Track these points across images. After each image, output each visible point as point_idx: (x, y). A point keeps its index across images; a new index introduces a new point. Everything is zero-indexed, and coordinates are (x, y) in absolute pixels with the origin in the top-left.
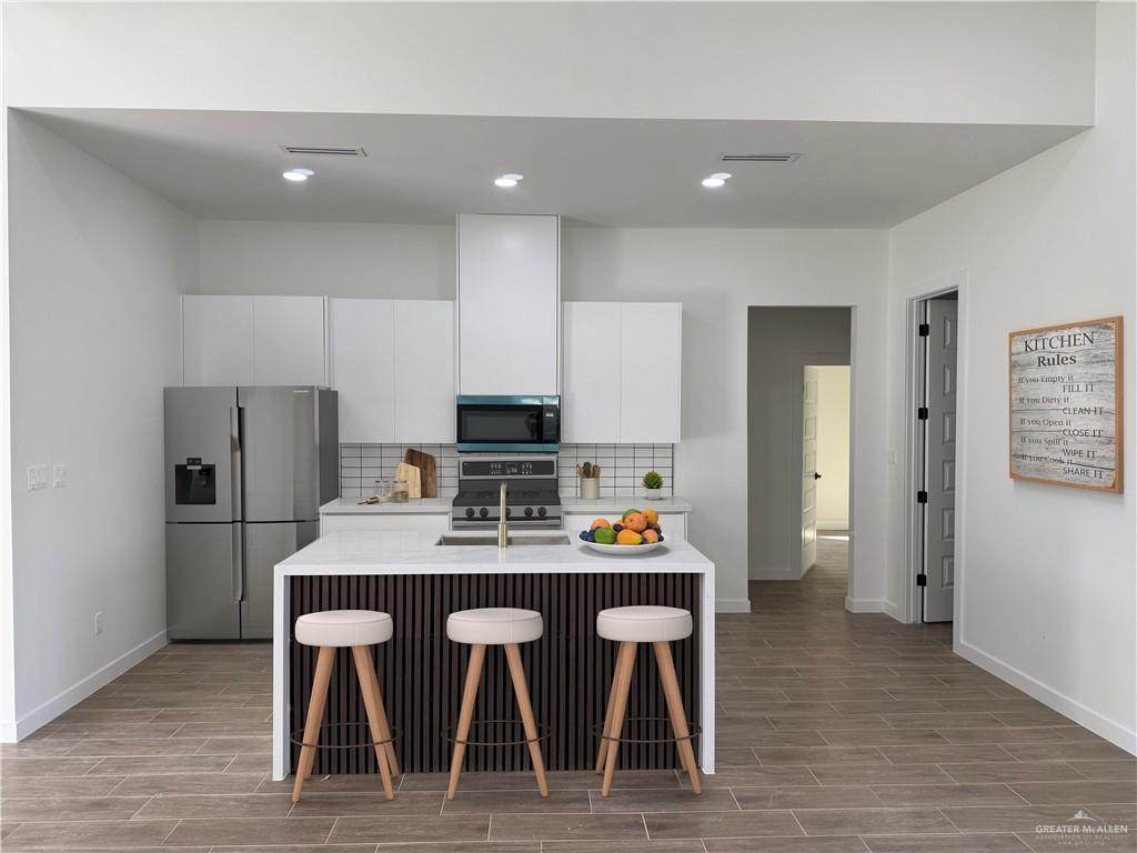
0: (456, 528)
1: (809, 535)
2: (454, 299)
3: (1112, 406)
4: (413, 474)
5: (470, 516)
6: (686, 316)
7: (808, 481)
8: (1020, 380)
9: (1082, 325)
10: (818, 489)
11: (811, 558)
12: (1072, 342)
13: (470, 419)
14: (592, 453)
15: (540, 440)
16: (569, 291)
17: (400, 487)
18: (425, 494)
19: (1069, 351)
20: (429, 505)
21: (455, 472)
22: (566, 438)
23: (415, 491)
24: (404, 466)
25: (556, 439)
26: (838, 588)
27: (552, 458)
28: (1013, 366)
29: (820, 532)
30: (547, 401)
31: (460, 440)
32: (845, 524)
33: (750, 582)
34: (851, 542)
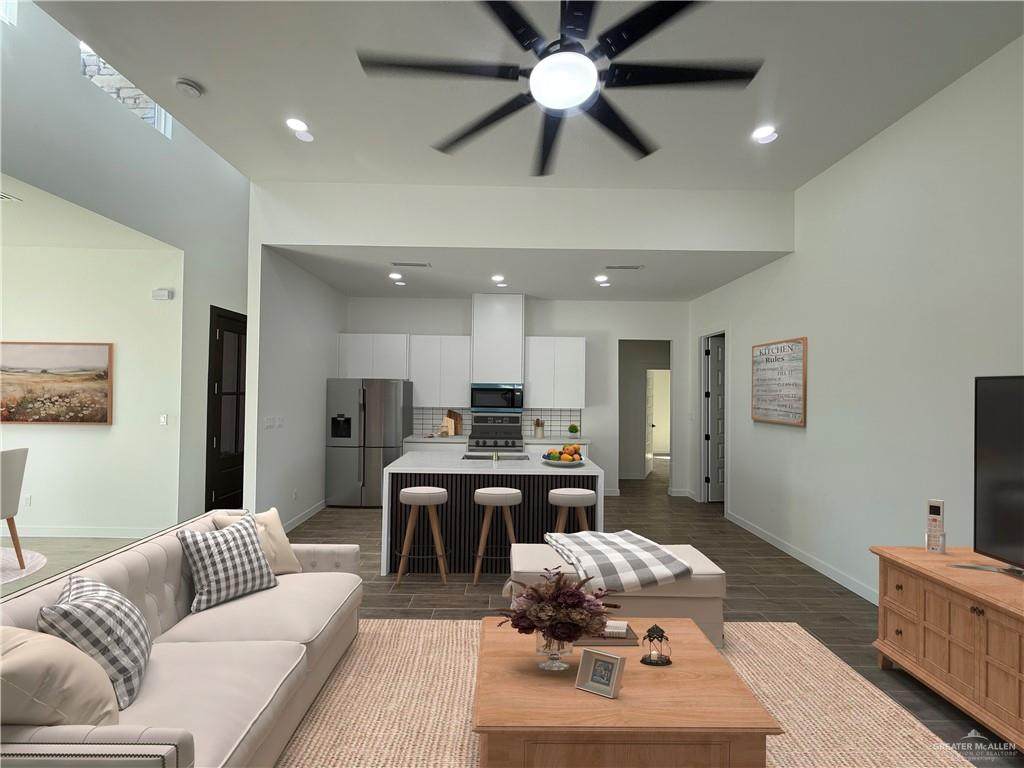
0: (470, 451)
1: (649, 456)
2: (470, 335)
3: (801, 382)
4: (450, 423)
5: (477, 445)
6: (587, 344)
7: (649, 429)
8: (757, 370)
9: (787, 342)
10: (654, 434)
11: (650, 468)
12: (783, 350)
13: (478, 396)
14: (539, 413)
15: (513, 406)
16: (528, 332)
17: (445, 429)
18: (456, 434)
19: (781, 355)
20: (458, 439)
21: (470, 422)
22: (525, 406)
23: (451, 432)
24: (446, 418)
25: (521, 406)
26: (665, 483)
27: (519, 415)
28: (754, 363)
29: (654, 455)
30: (516, 387)
31: (472, 406)
32: (669, 452)
33: (620, 480)
34: (671, 460)
